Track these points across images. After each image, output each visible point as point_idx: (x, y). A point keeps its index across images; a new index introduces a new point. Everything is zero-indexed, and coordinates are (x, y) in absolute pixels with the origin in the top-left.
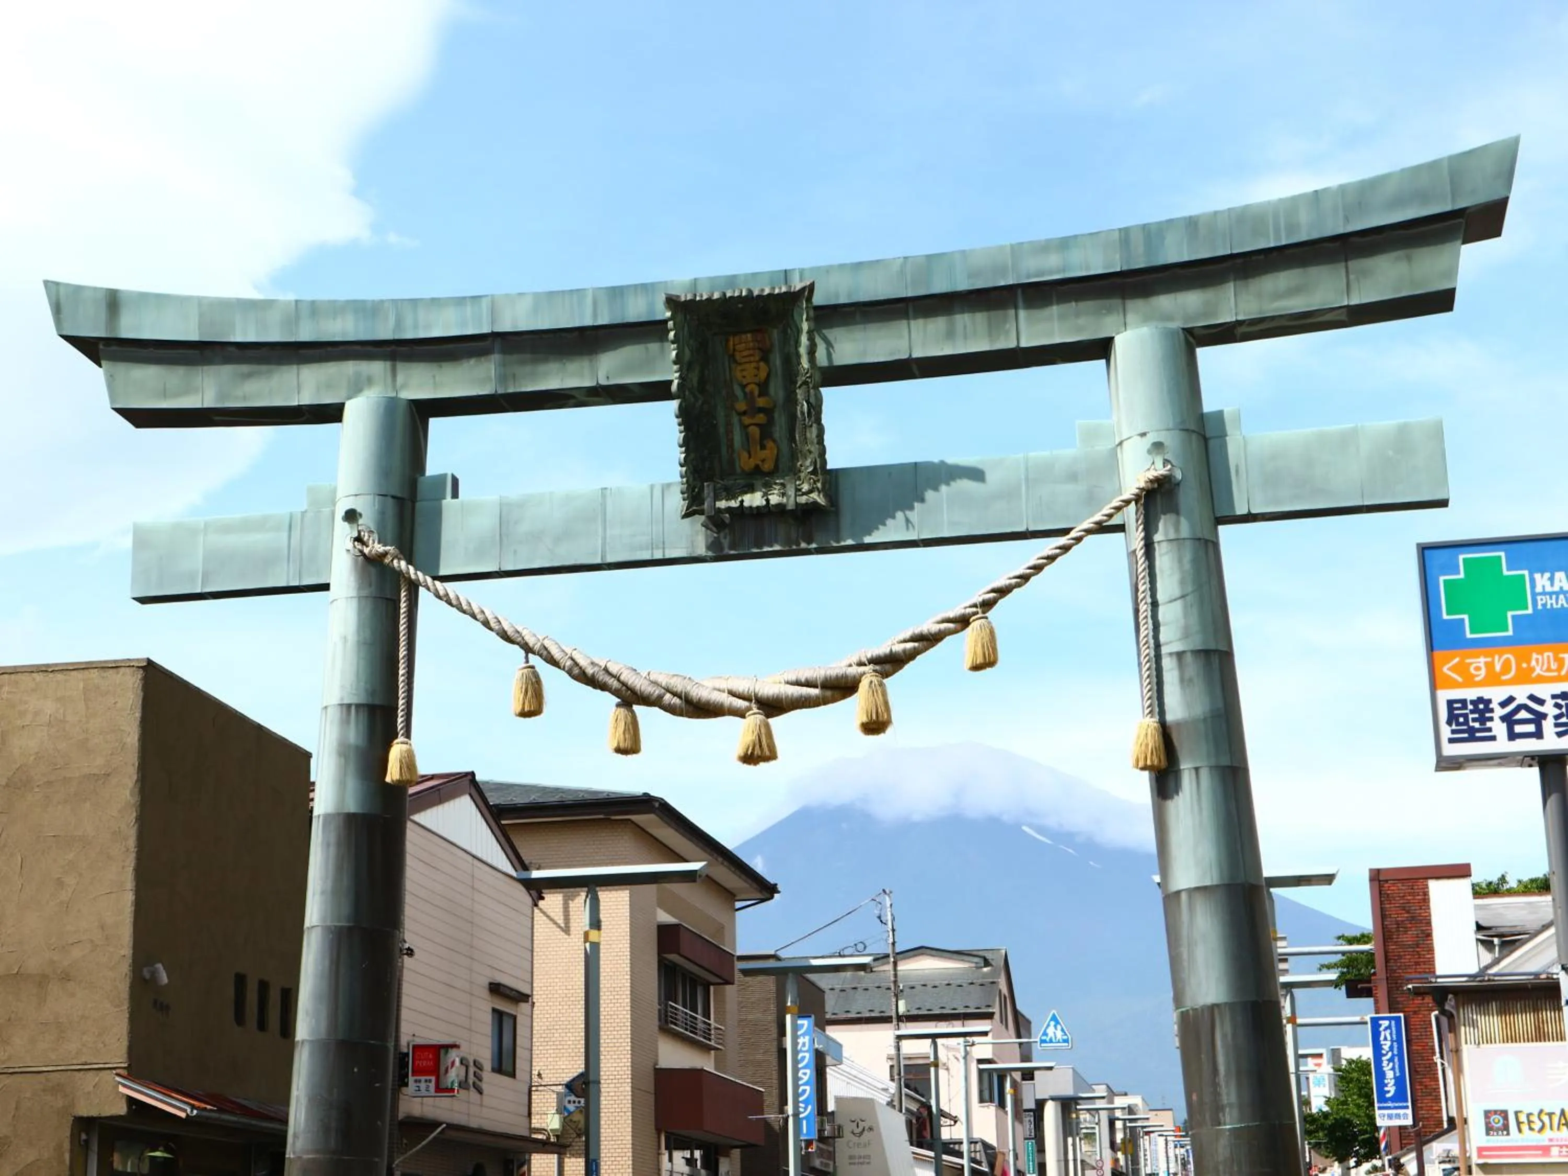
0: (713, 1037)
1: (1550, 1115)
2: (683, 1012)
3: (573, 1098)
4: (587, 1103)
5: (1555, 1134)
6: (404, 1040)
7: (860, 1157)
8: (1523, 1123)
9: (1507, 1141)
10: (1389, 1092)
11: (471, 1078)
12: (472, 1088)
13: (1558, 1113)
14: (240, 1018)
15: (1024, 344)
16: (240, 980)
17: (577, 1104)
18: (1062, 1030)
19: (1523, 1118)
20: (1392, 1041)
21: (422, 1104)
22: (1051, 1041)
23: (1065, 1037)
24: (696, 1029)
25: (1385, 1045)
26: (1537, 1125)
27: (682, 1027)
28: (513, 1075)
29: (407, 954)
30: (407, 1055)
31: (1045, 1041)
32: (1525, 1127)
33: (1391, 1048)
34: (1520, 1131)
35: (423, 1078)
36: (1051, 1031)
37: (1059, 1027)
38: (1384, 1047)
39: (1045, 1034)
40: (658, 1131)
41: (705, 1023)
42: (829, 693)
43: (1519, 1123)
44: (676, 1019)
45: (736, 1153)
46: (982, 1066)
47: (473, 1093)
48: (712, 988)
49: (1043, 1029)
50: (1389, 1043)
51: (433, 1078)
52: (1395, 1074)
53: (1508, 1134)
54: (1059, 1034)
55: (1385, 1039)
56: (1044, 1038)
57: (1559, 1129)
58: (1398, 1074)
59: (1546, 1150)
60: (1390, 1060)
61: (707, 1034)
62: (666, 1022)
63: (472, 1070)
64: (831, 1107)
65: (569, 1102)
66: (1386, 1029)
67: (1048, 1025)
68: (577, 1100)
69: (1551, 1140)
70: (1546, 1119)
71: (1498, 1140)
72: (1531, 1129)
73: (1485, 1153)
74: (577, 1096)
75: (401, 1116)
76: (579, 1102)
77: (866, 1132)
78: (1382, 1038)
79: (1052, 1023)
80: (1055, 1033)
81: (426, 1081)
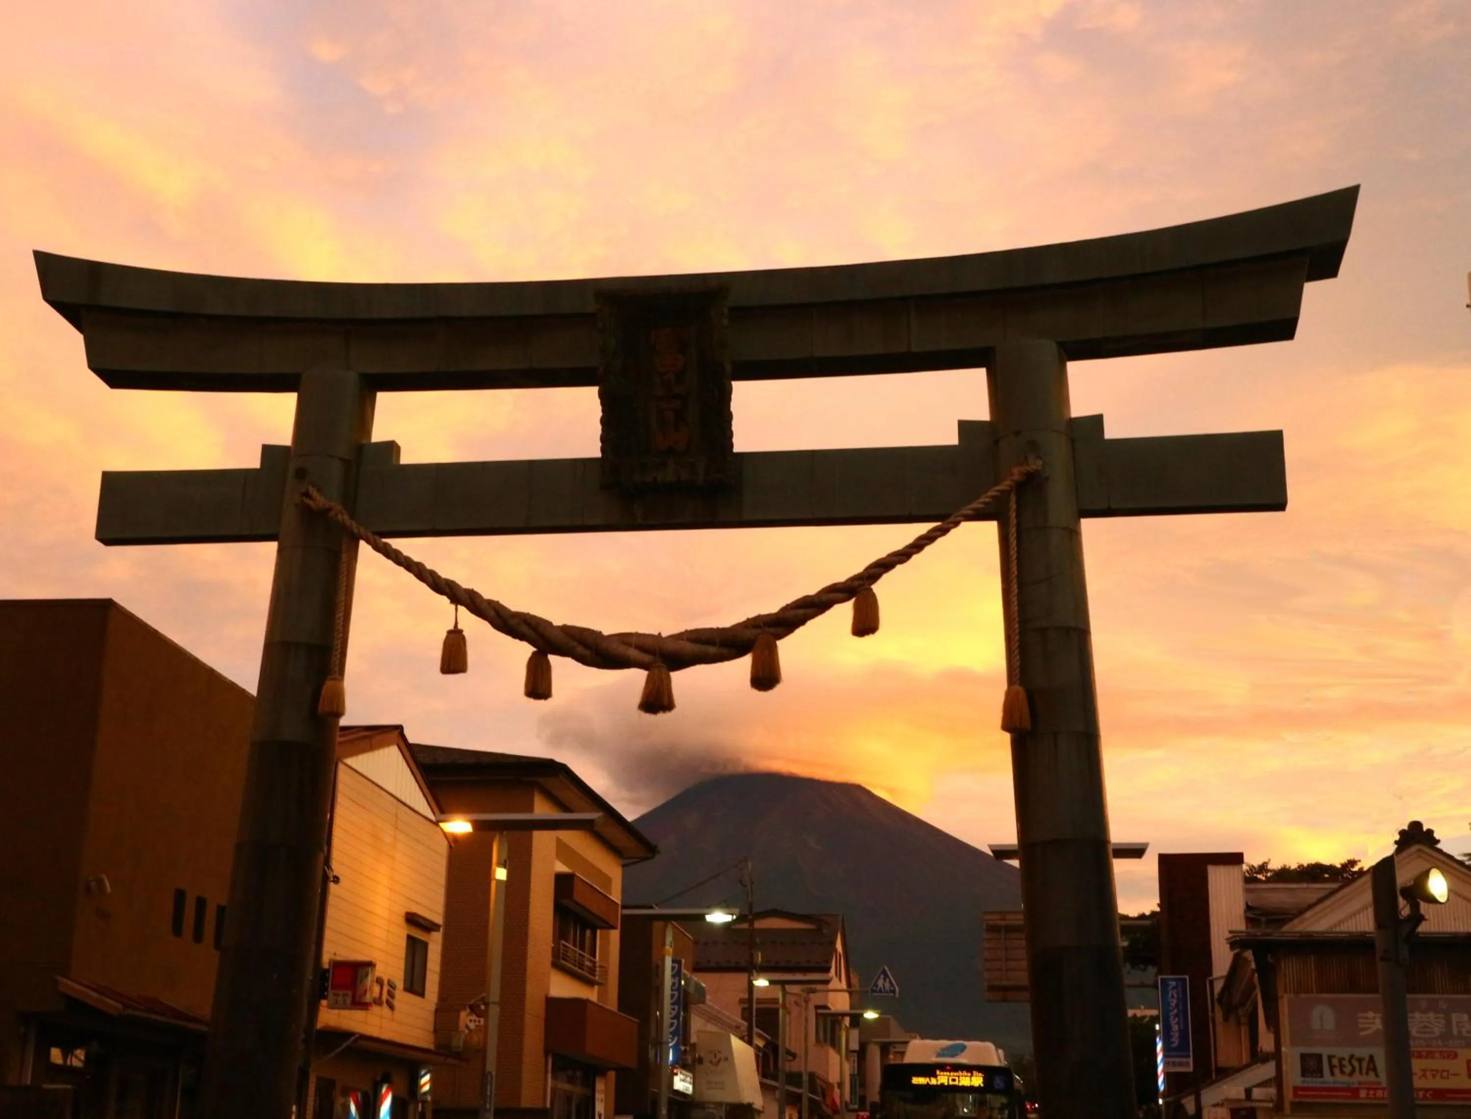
0: (597, 973)
1: (1360, 1060)
2: (572, 950)
3: (474, 1017)
4: (486, 1022)
5: (1364, 1078)
6: (326, 958)
7: (716, 1083)
8: (1335, 1066)
9: (1321, 1083)
10: (1173, 1042)
11: (385, 996)
12: (385, 1004)
13: (1367, 1059)
14: (177, 930)
15: (914, 349)
16: (180, 895)
17: (477, 1023)
18: (890, 982)
19: (1335, 1062)
20: (1178, 999)
21: (339, 1016)
22: (880, 991)
23: (892, 988)
24: (583, 965)
25: (1173, 1002)
26: (1348, 1069)
27: (572, 964)
28: (422, 994)
29: (334, 881)
30: (327, 971)
31: (875, 991)
32: (1337, 1071)
33: (1177, 1005)
34: (1332, 1074)
35: (341, 992)
36: (880, 983)
37: (888, 980)
38: (1171, 1004)
39: (876, 985)
40: (547, 1052)
41: (591, 961)
42: (725, 651)
43: (1332, 1067)
44: (566, 956)
45: (612, 1074)
46: (820, 1011)
47: (386, 1009)
48: (598, 931)
49: (874, 981)
50: (1175, 1001)
51: (350, 993)
52: (1179, 1027)
53: (1322, 1076)
54: (887, 985)
55: (1173, 997)
56: (875, 988)
57: (1367, 1073)
58: (1182, 1028)
59: (1355, 1092)
60: (1176, 1015)
61: (592, 971)
62: (558, 957)
63: (386, 988)
64: (694, 1039)
65: (471, 1021)
66: (1174, 988)
67: (879, 978)
68: (477, 1019)
69: (1359, 1083)
70: (1356, 1064)
71: (1313, 1082)
72: (1342, 1072)
73: (1300, 1093)
74: (478, 1016)
75: (319, 1026)
76: (479, 1021)
77: (721, 1062)
78: (1170, 996)
79: (882, 977)
80: (884, 985)
81: (344, 995)
